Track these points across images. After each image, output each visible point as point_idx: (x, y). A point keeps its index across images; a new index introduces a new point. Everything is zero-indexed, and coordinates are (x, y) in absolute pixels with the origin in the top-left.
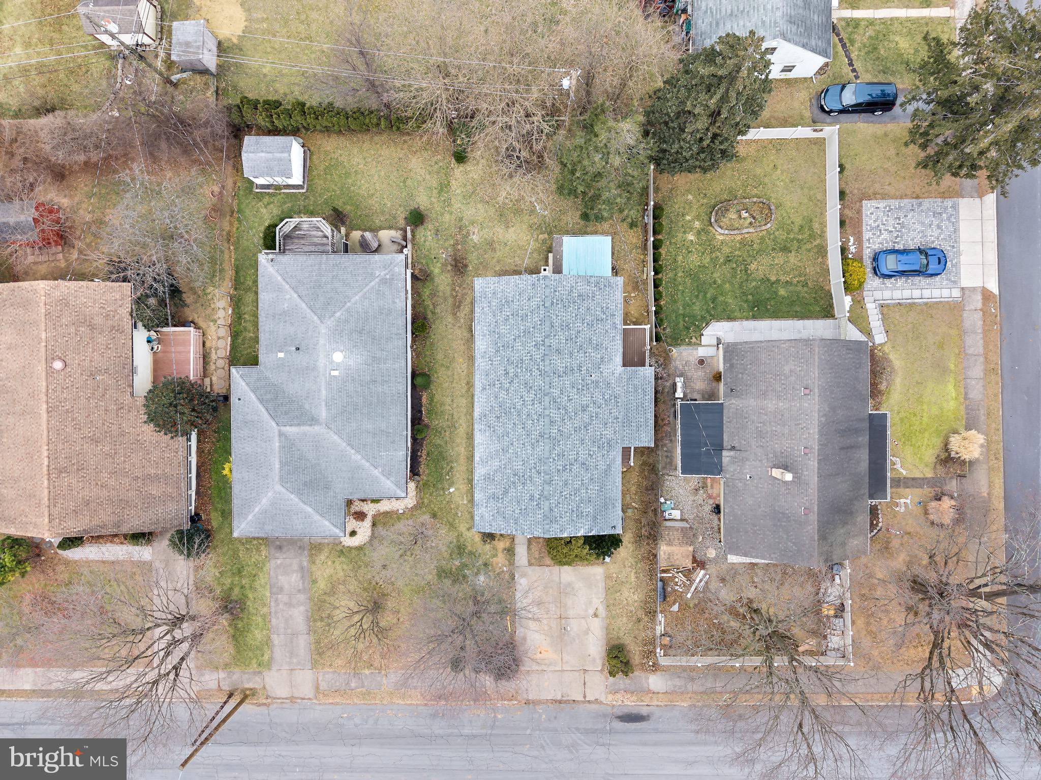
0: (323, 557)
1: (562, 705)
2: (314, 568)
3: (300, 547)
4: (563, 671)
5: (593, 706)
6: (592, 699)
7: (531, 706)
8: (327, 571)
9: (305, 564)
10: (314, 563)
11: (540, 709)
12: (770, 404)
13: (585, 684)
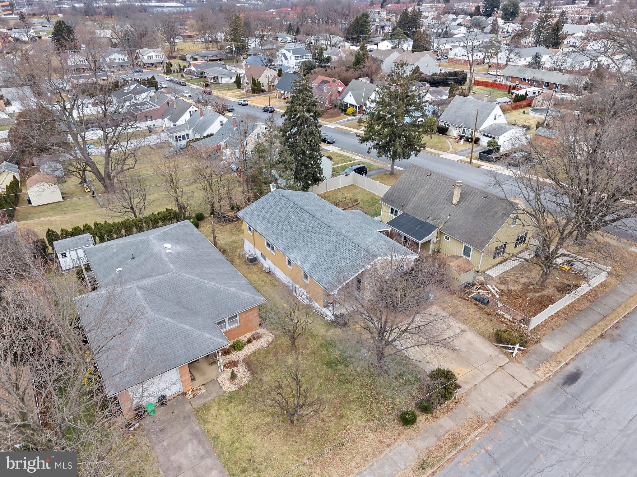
0: (213, 412)
1: (520, 403)
2: (209, 426)
3: (185, 418)
4: (488, 377)
5: (539, 389)
6: (532, 384)
7: (501, 421)
8: (225, 420)
9: (197, 428)
10: (206, 422)
11: (510, 417)
12: (423, 192)
13: (513, 376)
